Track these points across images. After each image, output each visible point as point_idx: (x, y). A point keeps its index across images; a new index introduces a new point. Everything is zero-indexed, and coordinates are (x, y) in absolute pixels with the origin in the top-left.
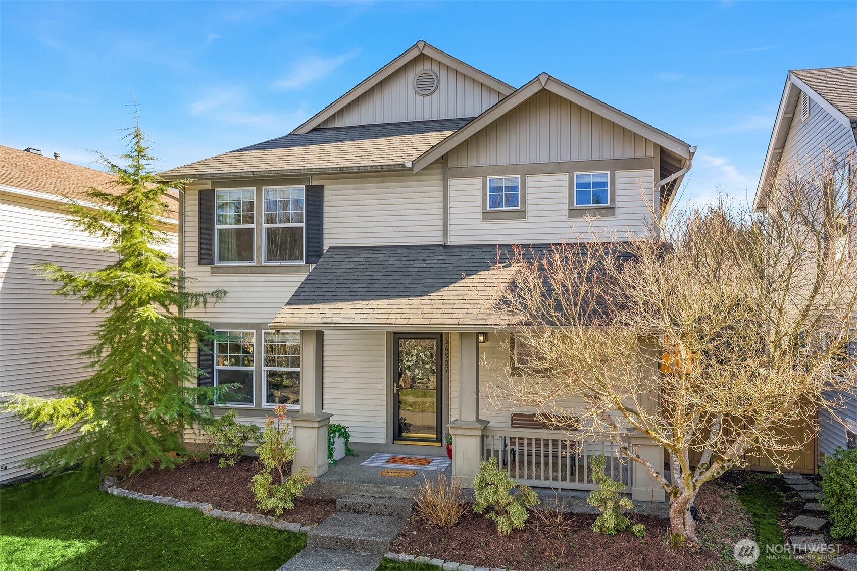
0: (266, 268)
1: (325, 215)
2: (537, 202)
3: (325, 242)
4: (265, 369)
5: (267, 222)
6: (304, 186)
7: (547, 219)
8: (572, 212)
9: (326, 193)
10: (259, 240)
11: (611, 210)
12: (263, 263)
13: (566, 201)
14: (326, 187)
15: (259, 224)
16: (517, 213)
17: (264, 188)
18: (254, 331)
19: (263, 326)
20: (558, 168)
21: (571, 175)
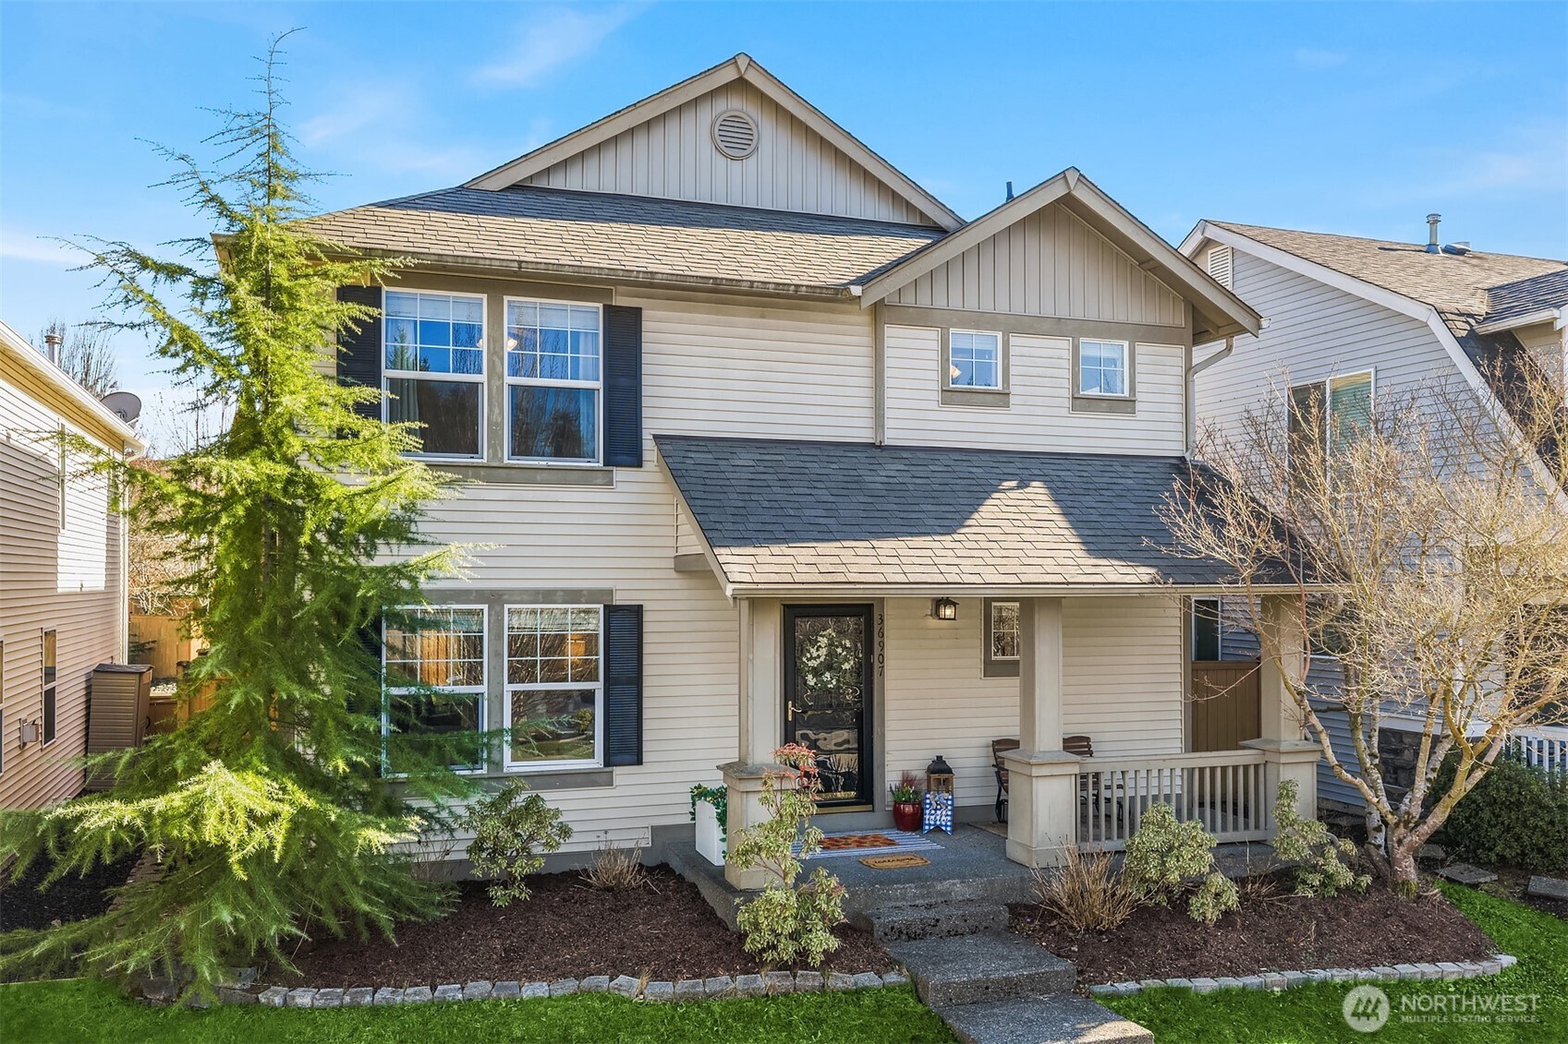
0: (513, 471)
1: (645, 369)
2: (1027, 381)
3: (646, 423)
4: (509, 688)
5: (515, 373)
6: (600, 305)
7: (1040, 411)
8: (1078, 402)
9: (646, 325)
10: (497, 411)
11: (1130, 404)
12: (506, 461)
13: (1067, 384)
14: (645, 313)
15: (494, 374)
16: (997, 396)
17: (506, 298)
18: (485, 607)
19: (506, 597)
20: (1056, 327)
21: (1076, 342)
